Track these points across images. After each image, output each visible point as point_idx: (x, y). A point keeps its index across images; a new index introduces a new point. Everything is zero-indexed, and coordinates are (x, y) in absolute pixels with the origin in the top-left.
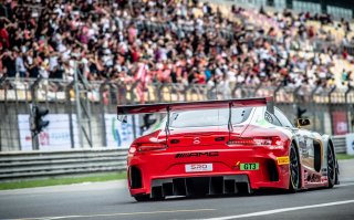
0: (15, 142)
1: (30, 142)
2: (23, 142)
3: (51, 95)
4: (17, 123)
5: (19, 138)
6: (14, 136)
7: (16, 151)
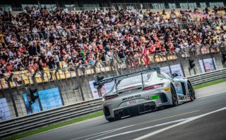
0: (90, 95)
1: (97, 93)
2: (94, 94)
4: (89, 86)
5: (91, 93)
6: (89, 92)
7: (91, 99)
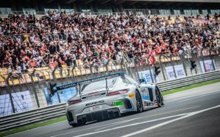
3: (114, 68)
